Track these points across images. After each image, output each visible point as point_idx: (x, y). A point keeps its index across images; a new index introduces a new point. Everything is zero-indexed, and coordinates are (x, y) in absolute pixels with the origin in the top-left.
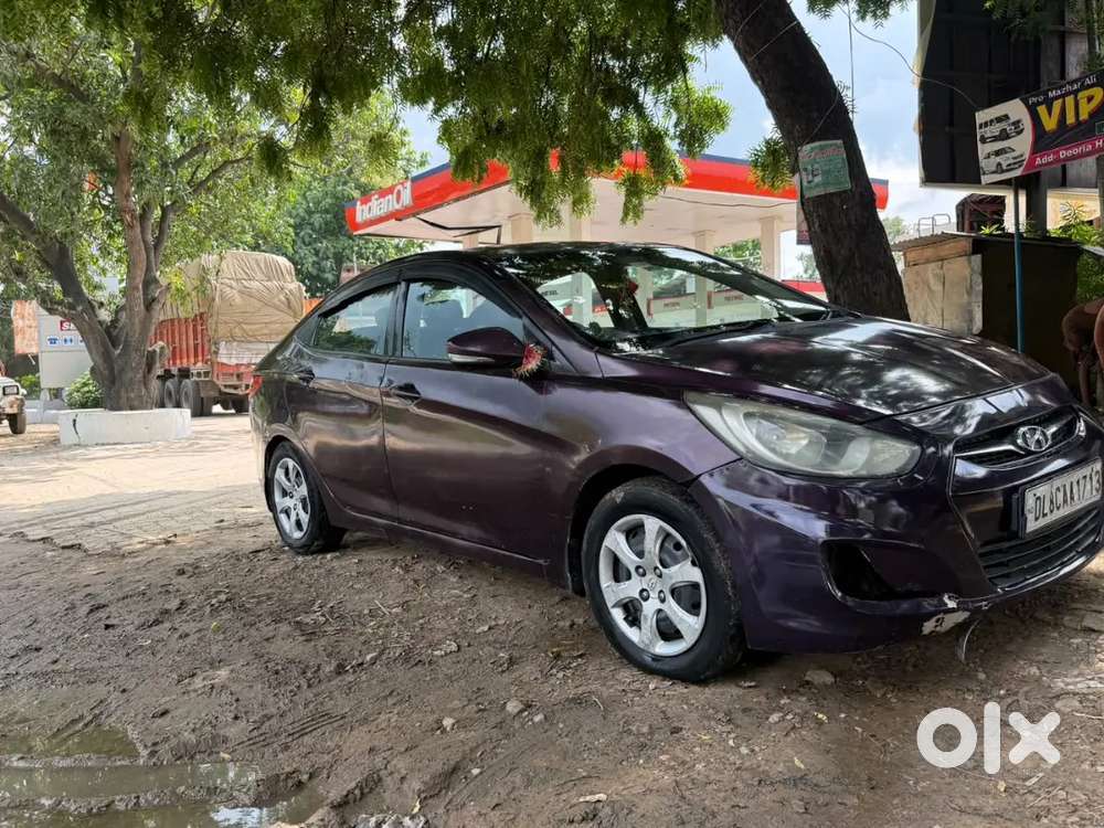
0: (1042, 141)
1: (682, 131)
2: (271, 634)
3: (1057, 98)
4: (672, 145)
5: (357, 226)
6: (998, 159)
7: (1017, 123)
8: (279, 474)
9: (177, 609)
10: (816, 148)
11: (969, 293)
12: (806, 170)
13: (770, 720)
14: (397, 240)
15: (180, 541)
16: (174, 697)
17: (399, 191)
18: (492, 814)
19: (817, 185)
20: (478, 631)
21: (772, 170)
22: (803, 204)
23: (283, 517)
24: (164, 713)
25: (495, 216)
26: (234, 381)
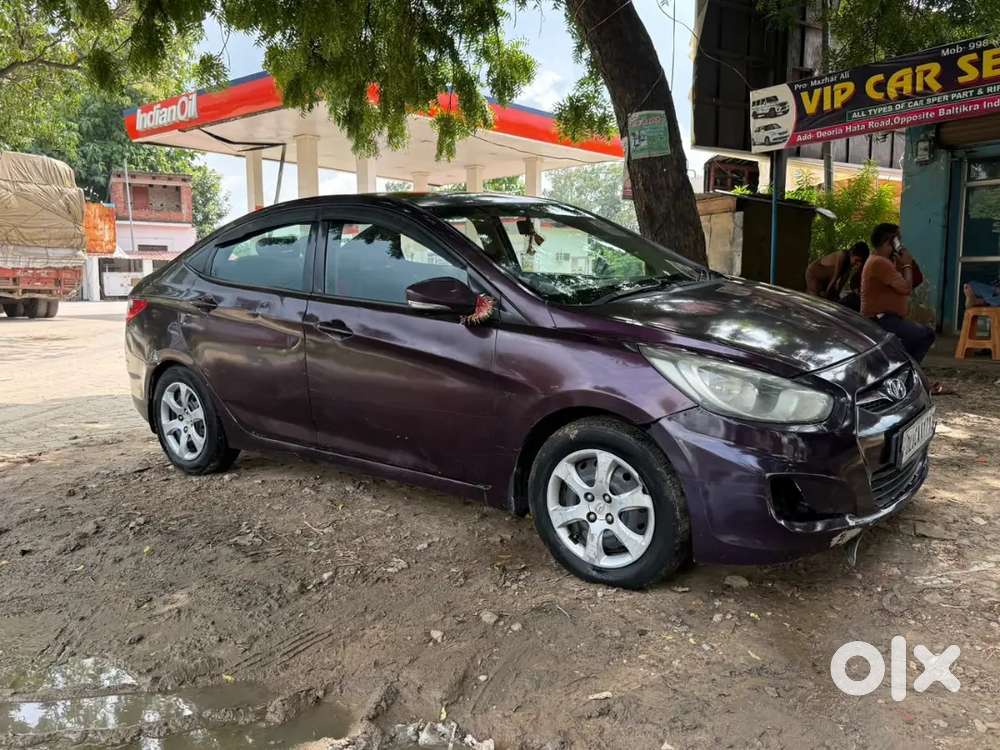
0: (804, 121)
1: (493, 80)
2: (212, 557)
3: (817, 87)
4: (484, 91)
5: (137, 134)
6: (767, 133)
7: (783, 104)
8: (168, 398)
9: (96, 532)
10: (643, 115)
11: (731, 243)
12: (634, 134)
13: (714, 619)
14: (168, 149)
15: (47, 459)
16: (142, 622)
17: (183, 102)
18: (515, 715)
19: (642, 150)
20: (418, 549)
21: (574, 124)
22: (628, 163)
23: (171, 440)
24: (140, 639)
25: (278, 135)
26: (11, 286)
